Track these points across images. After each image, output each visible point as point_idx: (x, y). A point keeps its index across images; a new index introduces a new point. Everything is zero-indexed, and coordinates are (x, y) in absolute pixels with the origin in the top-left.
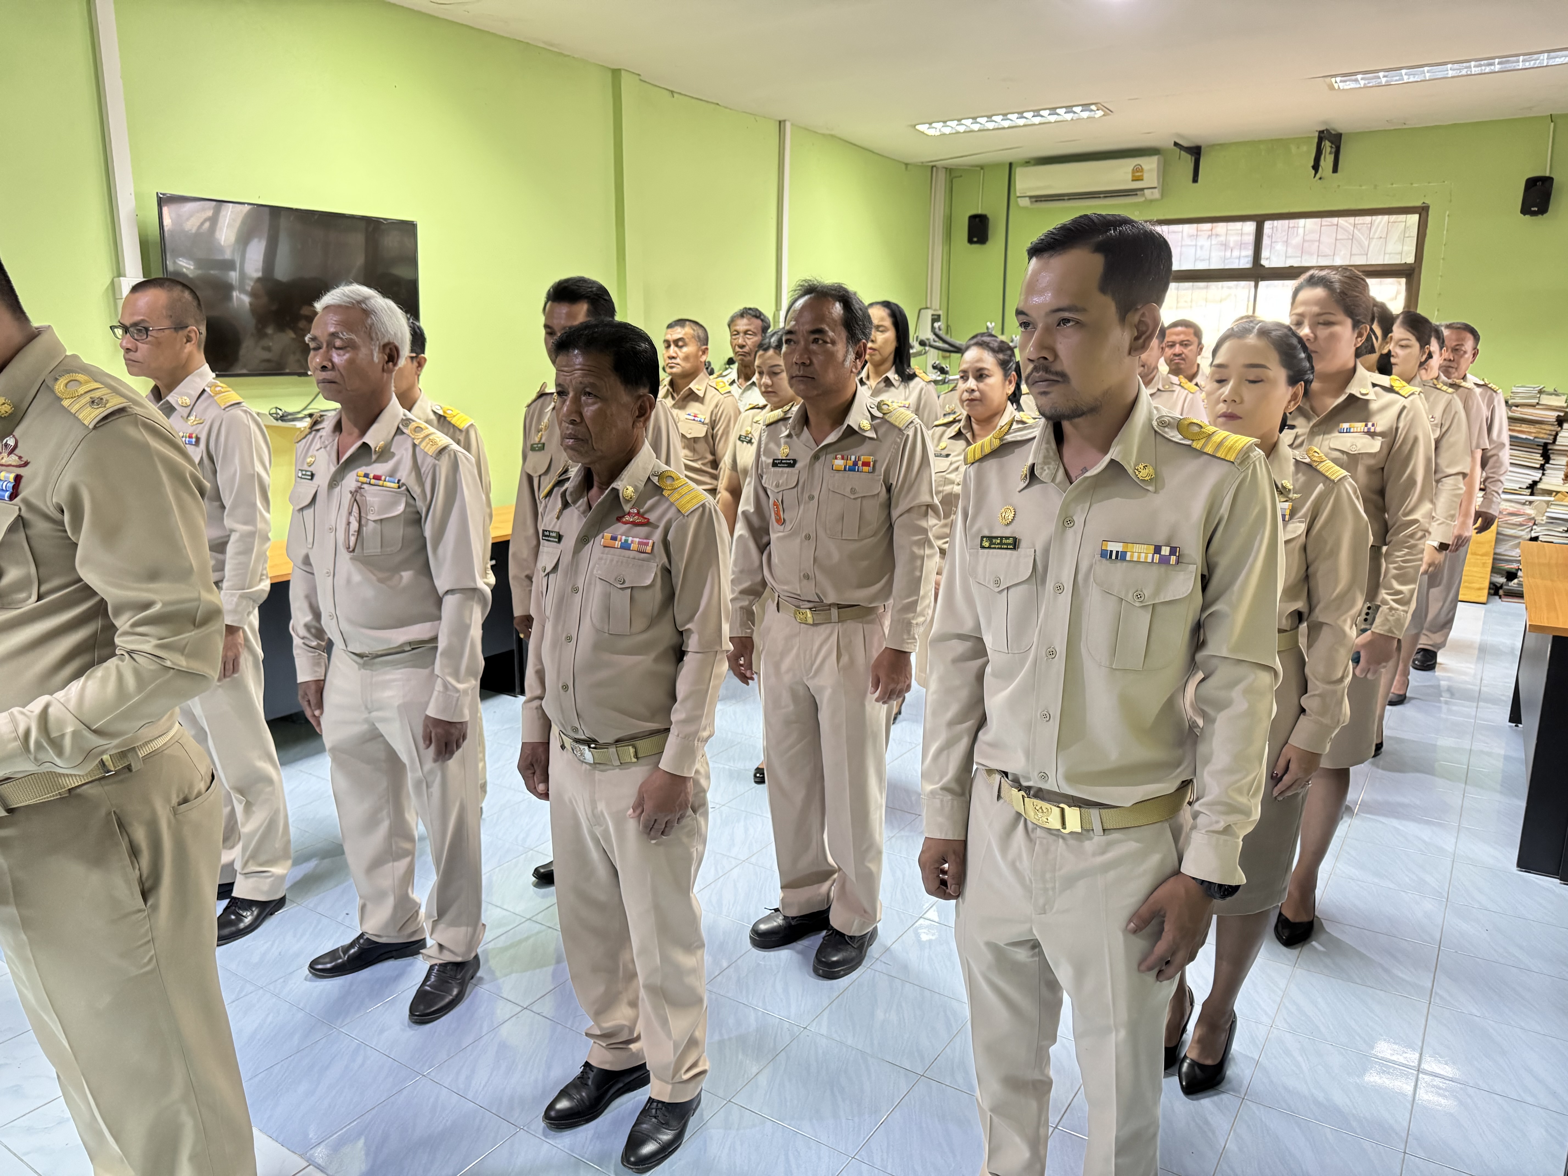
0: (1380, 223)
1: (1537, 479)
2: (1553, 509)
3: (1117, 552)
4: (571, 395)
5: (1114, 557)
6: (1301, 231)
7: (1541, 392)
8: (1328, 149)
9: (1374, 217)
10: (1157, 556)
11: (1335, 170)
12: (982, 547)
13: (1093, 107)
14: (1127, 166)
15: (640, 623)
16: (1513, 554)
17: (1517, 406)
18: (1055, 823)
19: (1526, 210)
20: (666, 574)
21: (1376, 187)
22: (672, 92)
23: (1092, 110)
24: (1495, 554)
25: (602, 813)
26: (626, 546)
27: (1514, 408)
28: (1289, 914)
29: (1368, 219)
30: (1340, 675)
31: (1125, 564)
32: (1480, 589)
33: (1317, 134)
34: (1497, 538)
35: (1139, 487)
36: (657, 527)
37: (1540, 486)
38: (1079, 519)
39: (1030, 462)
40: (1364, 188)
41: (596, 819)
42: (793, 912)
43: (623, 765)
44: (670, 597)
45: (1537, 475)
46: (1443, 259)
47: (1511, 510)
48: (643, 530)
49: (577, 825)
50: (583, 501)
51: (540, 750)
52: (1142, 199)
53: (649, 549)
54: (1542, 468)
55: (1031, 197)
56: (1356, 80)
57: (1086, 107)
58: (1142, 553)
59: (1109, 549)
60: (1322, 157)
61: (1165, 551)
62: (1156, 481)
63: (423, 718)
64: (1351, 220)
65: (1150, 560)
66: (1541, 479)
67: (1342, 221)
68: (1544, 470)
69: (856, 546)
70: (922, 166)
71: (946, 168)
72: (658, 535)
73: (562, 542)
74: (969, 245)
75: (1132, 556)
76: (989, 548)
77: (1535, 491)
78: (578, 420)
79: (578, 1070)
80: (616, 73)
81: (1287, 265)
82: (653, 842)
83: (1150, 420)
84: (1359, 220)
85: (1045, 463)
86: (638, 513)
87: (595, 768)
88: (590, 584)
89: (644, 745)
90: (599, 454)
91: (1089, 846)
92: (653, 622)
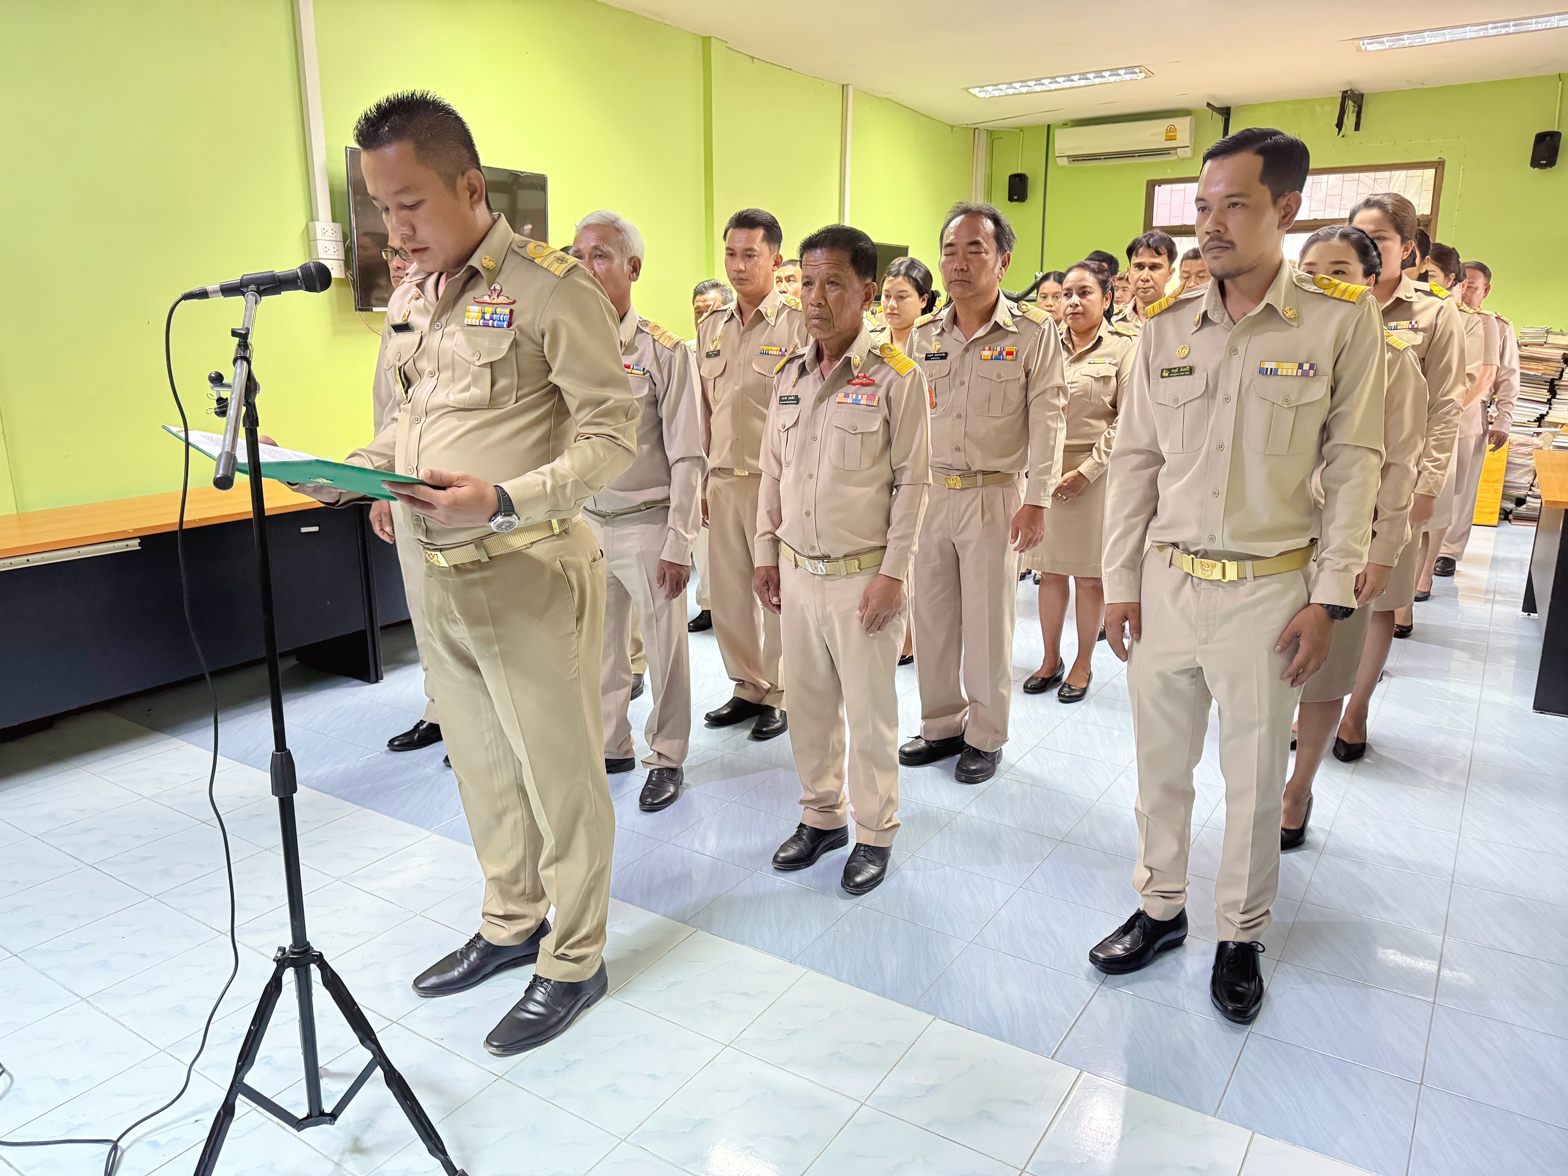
0: (1399, 177)
1: (1545, 413)
2: (1559, 438)
3: (1271, 369)
4: (817, 283)
5: (1269, 373)
6: (1324, 186)
7: (1548, 332)
8: (1351, 108)
9: (1393, 173)
10: (1300, 371)
11: (1357, 127)
12: (1162, 377)
13: (1137, 70)
14: (1163, 125)
15: (866, 463)
16: (1522, 481)
17: (1526, 346)
18: (1216, 575)
19: (1535, 163)
20: (886, 425)
21: (1395, 142)
22: (753, 58)
23: (1136, 73)
24: (1505, 482)
25: (830, 614)
26: (856, 403)
27: (1523, 347)
28: (1345, 738)
29: (1387, 174)
30: (1404, 504)
31: (1277, 377)
32: (1491, 513)
33: (1340, 95)
34: (1507, 467)
35: (1285, 323)
36: (879, 386)
37: (1547, 419)
38: (1241, 349)
39: (1202, 311)
40: (1384, 144)
41: (825, 620)
42: (933, 737)
43: (849, 575)
44: (888, 442)
45: (1544, 409)
46: (1458, 210)
47: (1521, 441)
48: (869, 390)
49: (805, 630)
50: (817, 370)
51: (773, 572)
52: (1176, 158)
53: (875, 404)
54: (1549, 402)
55: (1068, 157)
56: (1382, 43)
57: (1130, 69)
58: (1289, 369)
59: (1266, 367)
60: (1346, 115)
61: (1306, 367)
62: (1297, 318)
63: (658, 560)
64: (1371, 175)
65: (1295, 374)
66: (1547, 413)
67: (1363, 176)
68: (1551, 404)
69: (1002, 421)
70: (966, 128)
71: (987, 130)
72: (881, 392)
73: (800, 403)
74: (1010, 203)
75: (1282, 372)
76: (1169, 376)
77: (1542, 425)
78: (823, 303)
79: (794, 831)
80: (706, 41)
81: (1311, 218)
82: (871, 635)
83: (1291, 277)
84: (1379, 175)
85: (1215, 309)
86: (865, 377)
87: (826, 579)
88: (827, 432)
89: (866, 559)
90: (837, 330)
91: (1242, 590)
92: (877, 460)
